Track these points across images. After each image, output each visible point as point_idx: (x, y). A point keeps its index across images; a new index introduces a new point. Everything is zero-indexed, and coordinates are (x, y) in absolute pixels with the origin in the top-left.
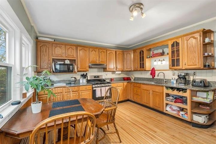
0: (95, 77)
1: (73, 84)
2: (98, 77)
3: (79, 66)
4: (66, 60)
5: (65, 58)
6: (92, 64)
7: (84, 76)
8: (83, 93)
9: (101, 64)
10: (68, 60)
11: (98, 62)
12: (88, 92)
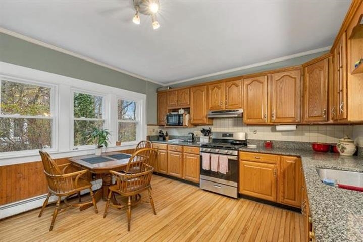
0: (225, 135)
1: (190, 142)
2: (231, 135)
3: (192, 116)
4: (180, 109)
5: (179, 108)
6: (212, 113)
7: (206, 132)
8: (188, 157)
9: (230, 111)
10: (183, 109)
11: (224, 107)
12: (195, 157)
